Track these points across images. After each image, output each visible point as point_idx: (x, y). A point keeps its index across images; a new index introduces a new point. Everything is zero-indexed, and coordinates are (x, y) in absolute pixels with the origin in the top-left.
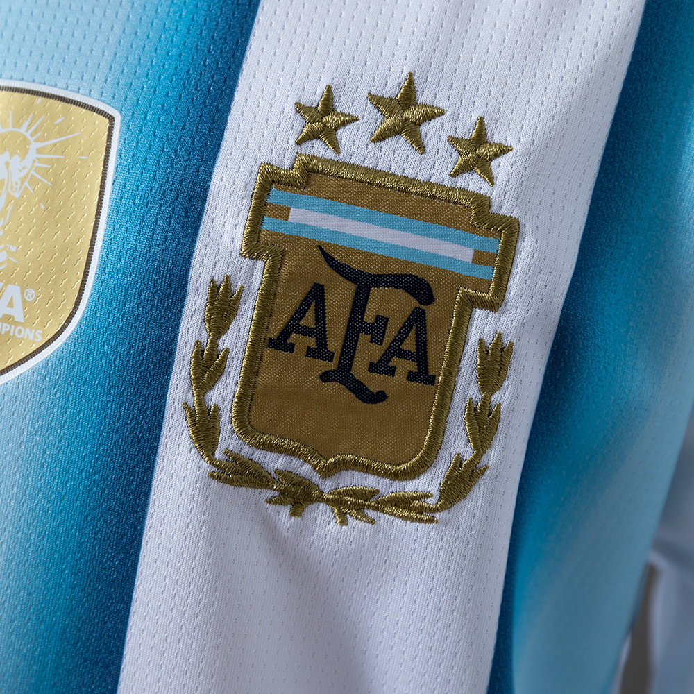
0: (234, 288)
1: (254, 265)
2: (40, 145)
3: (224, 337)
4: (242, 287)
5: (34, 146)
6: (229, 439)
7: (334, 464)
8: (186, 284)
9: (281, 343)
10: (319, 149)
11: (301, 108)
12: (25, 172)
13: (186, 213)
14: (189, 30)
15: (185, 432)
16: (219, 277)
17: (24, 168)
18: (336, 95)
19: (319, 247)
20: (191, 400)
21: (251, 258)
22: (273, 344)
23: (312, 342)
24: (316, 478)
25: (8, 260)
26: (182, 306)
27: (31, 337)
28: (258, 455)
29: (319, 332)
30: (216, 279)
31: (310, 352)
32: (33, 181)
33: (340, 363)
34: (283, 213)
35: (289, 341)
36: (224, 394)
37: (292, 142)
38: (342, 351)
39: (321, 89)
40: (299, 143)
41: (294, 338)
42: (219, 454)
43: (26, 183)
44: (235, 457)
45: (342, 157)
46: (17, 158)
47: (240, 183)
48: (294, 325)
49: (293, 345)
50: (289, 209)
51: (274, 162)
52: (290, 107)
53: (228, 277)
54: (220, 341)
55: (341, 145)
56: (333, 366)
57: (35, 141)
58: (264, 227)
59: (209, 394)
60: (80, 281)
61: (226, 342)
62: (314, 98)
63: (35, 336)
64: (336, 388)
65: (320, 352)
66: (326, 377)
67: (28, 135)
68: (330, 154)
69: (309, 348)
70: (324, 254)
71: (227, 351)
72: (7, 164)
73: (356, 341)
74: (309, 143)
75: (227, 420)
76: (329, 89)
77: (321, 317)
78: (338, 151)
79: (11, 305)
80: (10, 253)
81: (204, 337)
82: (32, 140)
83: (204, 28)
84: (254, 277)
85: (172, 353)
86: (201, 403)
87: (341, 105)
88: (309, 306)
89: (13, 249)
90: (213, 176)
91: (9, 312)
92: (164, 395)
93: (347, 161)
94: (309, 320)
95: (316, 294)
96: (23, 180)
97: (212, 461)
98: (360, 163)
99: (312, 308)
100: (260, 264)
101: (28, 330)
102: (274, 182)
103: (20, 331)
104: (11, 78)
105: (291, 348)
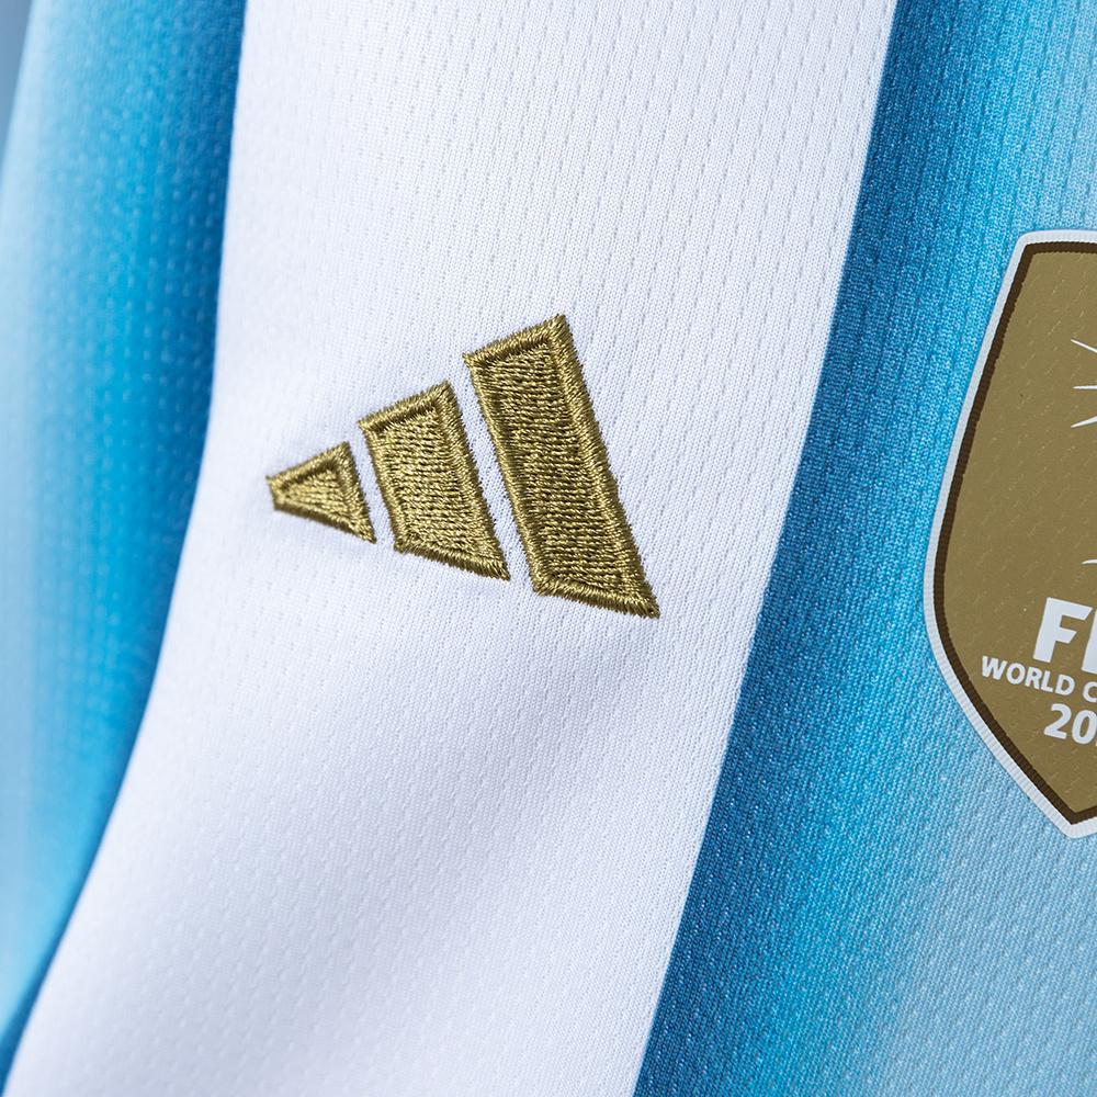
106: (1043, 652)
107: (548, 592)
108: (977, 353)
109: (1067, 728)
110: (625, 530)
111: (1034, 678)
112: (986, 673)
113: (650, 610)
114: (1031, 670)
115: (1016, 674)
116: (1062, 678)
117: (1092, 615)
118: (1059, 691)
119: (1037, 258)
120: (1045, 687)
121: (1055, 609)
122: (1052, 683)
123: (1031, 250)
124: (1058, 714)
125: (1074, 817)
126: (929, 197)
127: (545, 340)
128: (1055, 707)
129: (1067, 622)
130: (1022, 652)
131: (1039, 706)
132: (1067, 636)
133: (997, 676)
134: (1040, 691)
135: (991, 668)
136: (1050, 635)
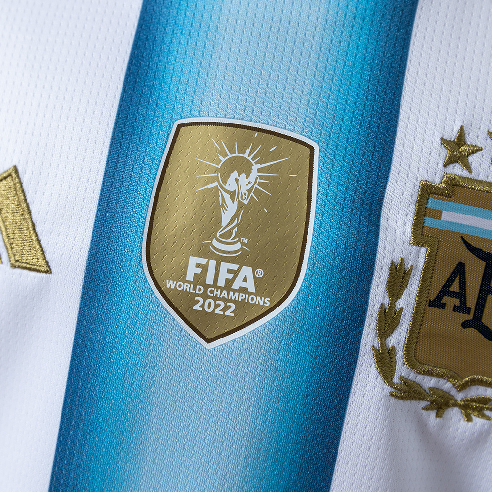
0: (406, 266)
1: (420, 250)
2: (259, 166)
3: (400, 300)
4: (412, 266)
5: (255, 167)
6: (402, 370)
7: (467, 383)
8: (374, 264)
9: (437, 303)
10: (457, 170)
11: (444, 141)
12: (250, 186)
13: (370, 214)
14: (359, 85)
15: (373, 366)
16: (397, 260)
17: (249, 183)
18: (467, 133)
19: (462, 237)
20: (377, 343)
21: (418, 245)
22: (432, 304)
23: (457, 302)
24: (453, 392)
25: (242, 249)
26: (372, 279)
27: (261, 303)
28: (419, 379)
29: (462, 295)
30: (395, 260)
31: (456, 309)
32: (257, 192)
33: (474, 315)
34: (437, 215)
35: (443, 301)
36: (398, 339)
37: (441, 165)
38: (476, 307)
39: (457, 128)
40: (445, 166)
41: (446, 299)
42: (396, 380)
43: (252, 194)
44: (405, 381)
45: (473, 175)
46: (243, 175)
47: (407, 194)
48: (445, 291)
49: (445, 304)
50: (441, 212)
51: (430, 179)
52: (438, 141)
53: (402, 259)
54: (397, 303)
55: (472, 167)
56: (470, 317)
57: (256, 163)
58: (425, 225)
59: (389, 339)
60: (297, 263)
61: (401, 303)
62: (452, 135)
63: (264, 302)
64: (472, 332)
65: (462, 308)
66: (465, 325)
67: (250, 159)
68: (465, 173)
69: (455, 305)
70: (465, 242)
71: (402, 310)
72: (237, 180)
73: (485, 300)
74: (451, 166)
75: (400, 356)
76: (462, 128)
77: (463, 285)
78: (470, 172)
79: (245, 280)
80: (243, 244)
81: (387, 301)
82: (253, 162)
83: (370, 83)
84: (418, 258)
85: (364, 312)
86: (383, 345)
87: (470, 139)
88: (455, 277)
89: (246, 241)
90: (387, 189)
91: (244, 285)
92: (358, 342)
93: (476, 178)
94: (455, 287)
95: (460, 269)
96: (250, 191)
97: (391, 384)
98: (485, 179)
99: (457, 278)
100: (423, 250)
101: (259, 298)
102: (431, 193)
103: (252, 299)
104: (234, 118)
105: (443, 306)
106: (190, 277)
107: (15, 267)
108: (158, 166)
109: (202, 306)
111: (187, 287)
112: (168, 286)
113: (48, 271)
114: (186, 284)
115: (180, 286)
116: (198, 287)
117: (208, 262)
118: (197, 292)
119: (182, 129)
120: (192, 291)
121: (193, 260)
122: (195, 289)
123: (179, 126)
124: (198, 301)
125: (209, 341)
126: (142, 110)
127: (10, 175)
128: (197, 298)
129: (198, 265)
130: (182, 277)
131: (191, 298)
132: (199, 271)
133: (173, 287)
134: (190, 292)
135: (170, 284)
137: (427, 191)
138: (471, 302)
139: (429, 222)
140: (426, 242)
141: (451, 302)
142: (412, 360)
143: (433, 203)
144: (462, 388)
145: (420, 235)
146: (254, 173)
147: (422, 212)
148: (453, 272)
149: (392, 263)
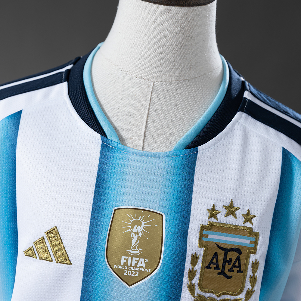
0: (197, 255)
1: (201, 249)
2: (144, 223)
3: (195, 267)
4: (199, 255)
5: (143, 223)
6: (198, 291)
7: (221, 294)
8: (186, 255)
9: (208, 267)
10: (213, 220)
11: (208, 210)
12: (142, 230)
13: (183, 238)
14: (177, 191)
15: (188, 291)
16: (194, 253)
17: (141, 229)
18: (216, 206)
19: (216, 243)
20: (189, 283)
21: (201, 248)
22: (207, 267)
23: (215, 266)
24: (216, 298)
25: (140, 252)
26: (185, 260)
27: (148, 271)
28: (204, 294)
29: (217, 264)
30: (193, 253)
31: (215, 268)
32: (144, 232)
33: (222, 270)
34: (207, 236)
35: (210, 266)
36: (196, 280)
37: (207, 218)
38: (222, 267)
39: (212, 205)
40: (208, 219)
41: (211, 265)
42: (196, 295)
43: (142, 233)
44: (199, 295)
45: (219, 221)
46: (139, 226)
47: (196, 230)
48: (211, 262)
49: (211, 267)
50: (208, 235)
51: (203, 224)
52: (206, 210)
53: (196, 253)
54: (195, 268)
55: (218, 218)
56: (220, 271)
57: (143, 222)
58: (203, 240)
59: (192, 281)
60: (159, 256)
61: (196, 268)
62: (211, 207)
63: (149, 271)
64: (221, 276)
65: (217, 268)
66: (219, 274)
67: (141, 220)
68: (216, 221)
70: (217, 245)
71: (196, 270)
72: (137, 228)
73: (225, 265)
74: (211, 219)
75: (197, 287)
76: (214, 205)
77: (217, 260)
78: (218, 220)
79: (141, 263)
80: (140, 251)
81: (191, 268)
82: (142, 222)
83: (181, 191)
84: (201, 252)
85: (184, 272)
86: (191, 283)
87: (217, 209)
88: (214, 258)
89: (141, 250)
90: (189, 228)
91: (141, 265)
92: (182, 283)
93: (220, 222)
94: (214, 261)
95: (216, 255)
96: (141, 232)
97: (194, 297)
98: (223, 222)
99: (215, 258)
100: (203, 249)
101: (147, 269)
102: (204, 229)
103: (144, 270)
104: (134, 206)
105: (211, 268)
106: (122, 263)
107: (58, 263)
108: (109, 225)
109: (127, 273)
110: (66, 253)
111: (121, 267)
112: (115, 267)
113: (71, 264)
114: (121, 266)
115: (119, 267)
116: (125, 267)
117: (128, 258)
118: (125, 269)
119: (116, 211)
120: (123, 268)
121: (123, 258)
122: (124, 267)
123: (115, 210)
124: (125, 272)
125: (130, 286)
126: (102, 204)
127: (54, 229)
128: (125, 271)
129: (125, 259)
130: (119, 264)
131: (123, 271)
132: (125, 261)
133: (116, 268)
134: (122, 269)
135: (115, 266)
136: (123, 261)
137: (203, 228)
138: (220, 266)
139: (204, 239)
140: (203, 246)
141: (213, 266)
142: (201, 288)
143: (205, 232)
144: (219, 296)
145: (201, 243)
146: (143, 225)
147: (201, 236)
148: (213, 256)
149: (192, 254)
